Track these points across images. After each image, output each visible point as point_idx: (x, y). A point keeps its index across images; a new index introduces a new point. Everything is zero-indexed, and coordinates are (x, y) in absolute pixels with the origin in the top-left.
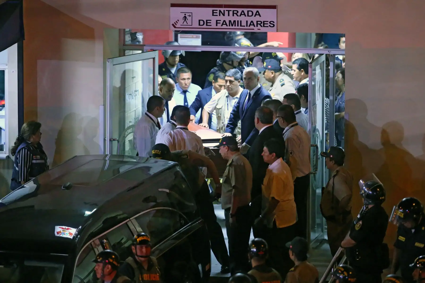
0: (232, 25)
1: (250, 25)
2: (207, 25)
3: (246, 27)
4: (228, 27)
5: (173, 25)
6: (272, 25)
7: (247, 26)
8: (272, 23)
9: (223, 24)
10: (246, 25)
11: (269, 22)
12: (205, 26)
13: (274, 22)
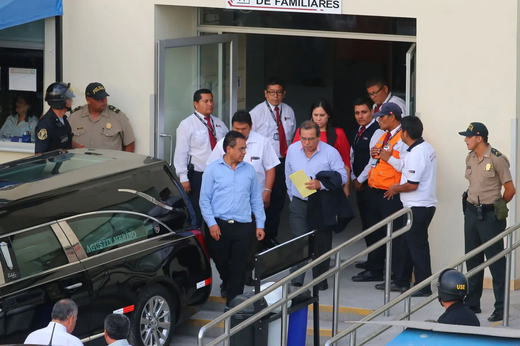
0: (293, 5)
1: (312, 4)
2: (265, 4)
3: (307, 8)
4: (289, 7)
5: (229, 2)
6: (336, 6)
7: (309, 6)
8: (336, 3)
9: (283, 3)
10: (307, 5)
11: (333, 2)
12: (263, 5)
13: (338, 2)
